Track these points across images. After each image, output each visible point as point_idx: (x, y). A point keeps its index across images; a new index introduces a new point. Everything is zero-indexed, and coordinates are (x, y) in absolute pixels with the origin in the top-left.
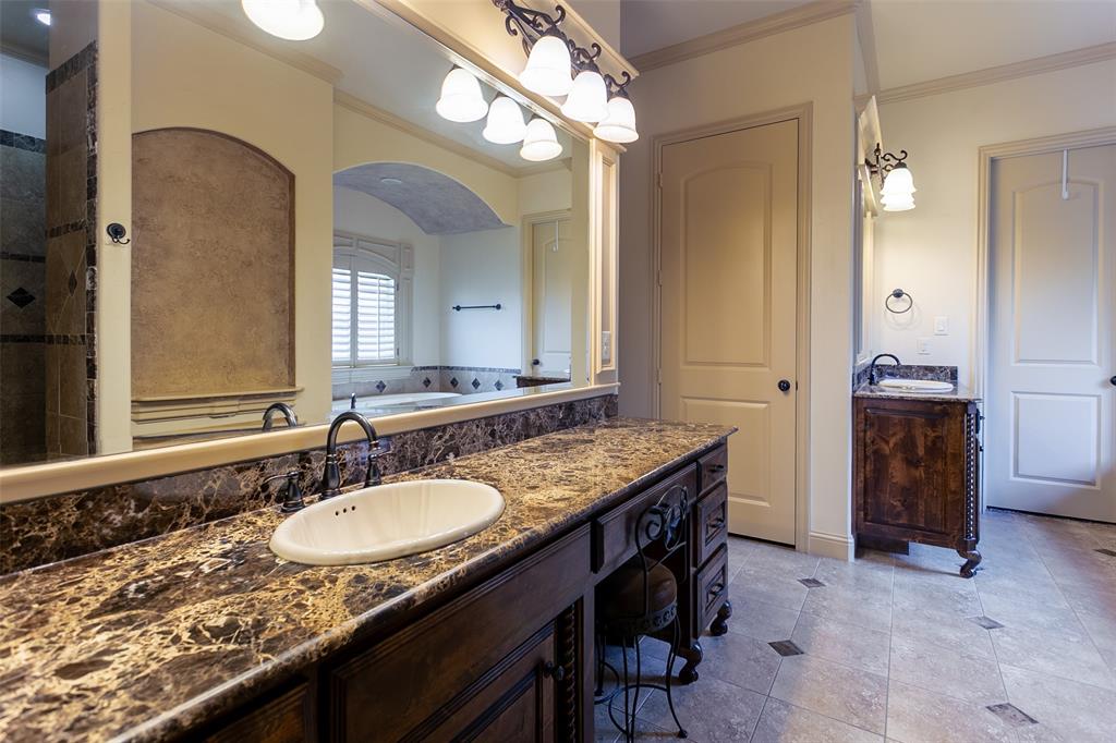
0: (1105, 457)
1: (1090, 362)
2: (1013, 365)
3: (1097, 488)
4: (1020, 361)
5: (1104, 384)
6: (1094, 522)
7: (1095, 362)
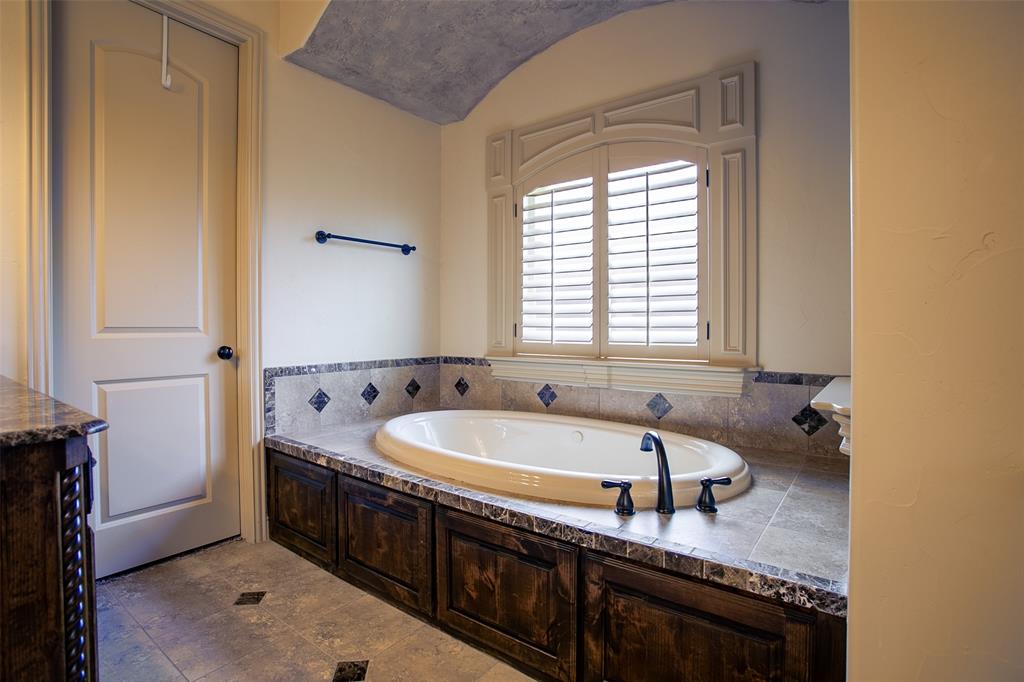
0: (215, 455)
1: (195, 329)
2: (96, 336)
3: (208, 500)
4: (107, 329)
5: (211, 359)
6: (198, 549)
7: (201, 328)
